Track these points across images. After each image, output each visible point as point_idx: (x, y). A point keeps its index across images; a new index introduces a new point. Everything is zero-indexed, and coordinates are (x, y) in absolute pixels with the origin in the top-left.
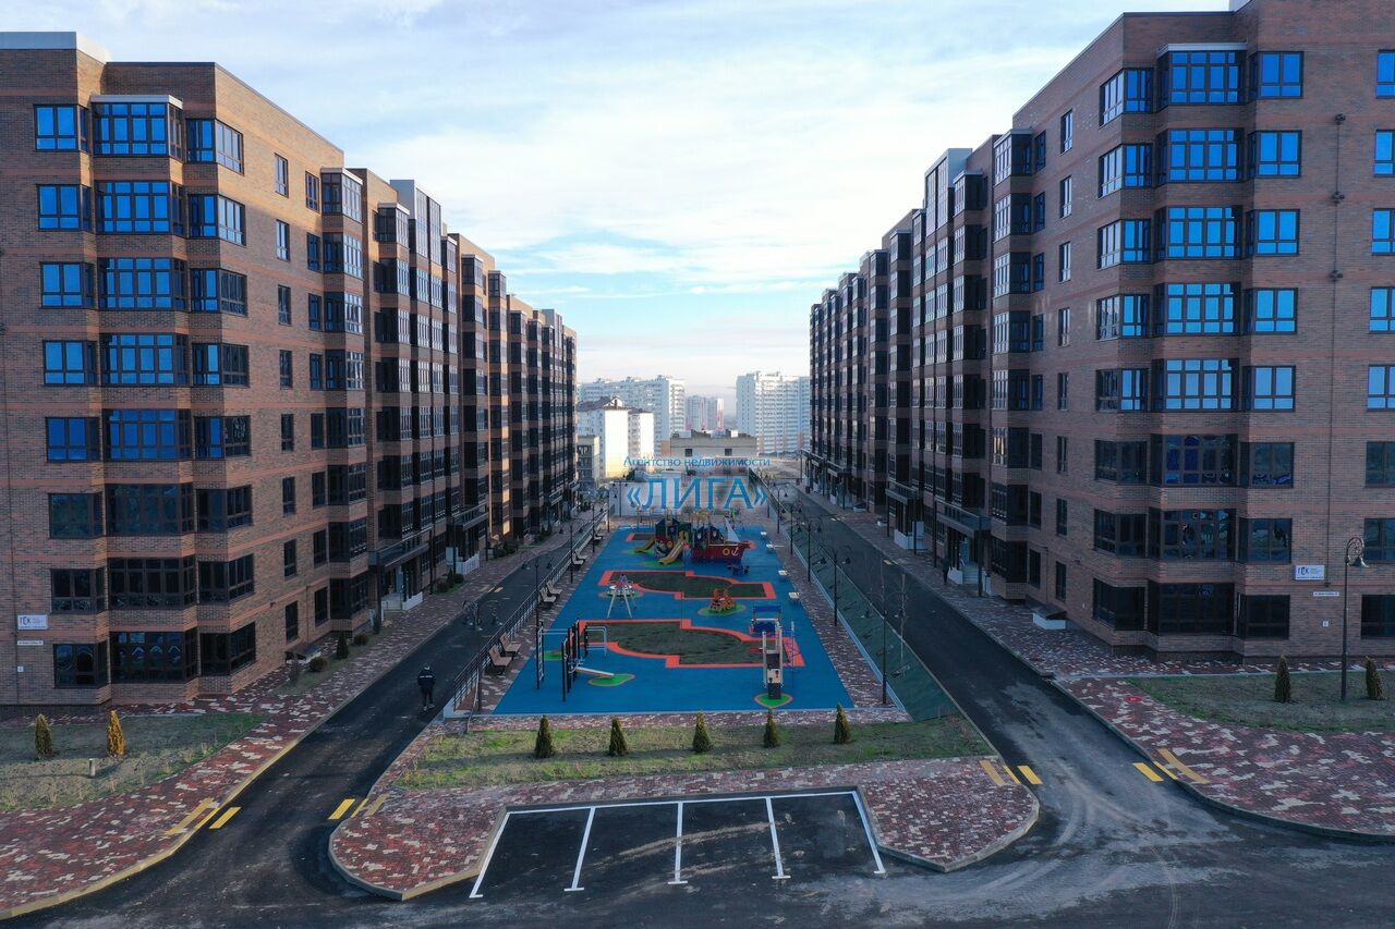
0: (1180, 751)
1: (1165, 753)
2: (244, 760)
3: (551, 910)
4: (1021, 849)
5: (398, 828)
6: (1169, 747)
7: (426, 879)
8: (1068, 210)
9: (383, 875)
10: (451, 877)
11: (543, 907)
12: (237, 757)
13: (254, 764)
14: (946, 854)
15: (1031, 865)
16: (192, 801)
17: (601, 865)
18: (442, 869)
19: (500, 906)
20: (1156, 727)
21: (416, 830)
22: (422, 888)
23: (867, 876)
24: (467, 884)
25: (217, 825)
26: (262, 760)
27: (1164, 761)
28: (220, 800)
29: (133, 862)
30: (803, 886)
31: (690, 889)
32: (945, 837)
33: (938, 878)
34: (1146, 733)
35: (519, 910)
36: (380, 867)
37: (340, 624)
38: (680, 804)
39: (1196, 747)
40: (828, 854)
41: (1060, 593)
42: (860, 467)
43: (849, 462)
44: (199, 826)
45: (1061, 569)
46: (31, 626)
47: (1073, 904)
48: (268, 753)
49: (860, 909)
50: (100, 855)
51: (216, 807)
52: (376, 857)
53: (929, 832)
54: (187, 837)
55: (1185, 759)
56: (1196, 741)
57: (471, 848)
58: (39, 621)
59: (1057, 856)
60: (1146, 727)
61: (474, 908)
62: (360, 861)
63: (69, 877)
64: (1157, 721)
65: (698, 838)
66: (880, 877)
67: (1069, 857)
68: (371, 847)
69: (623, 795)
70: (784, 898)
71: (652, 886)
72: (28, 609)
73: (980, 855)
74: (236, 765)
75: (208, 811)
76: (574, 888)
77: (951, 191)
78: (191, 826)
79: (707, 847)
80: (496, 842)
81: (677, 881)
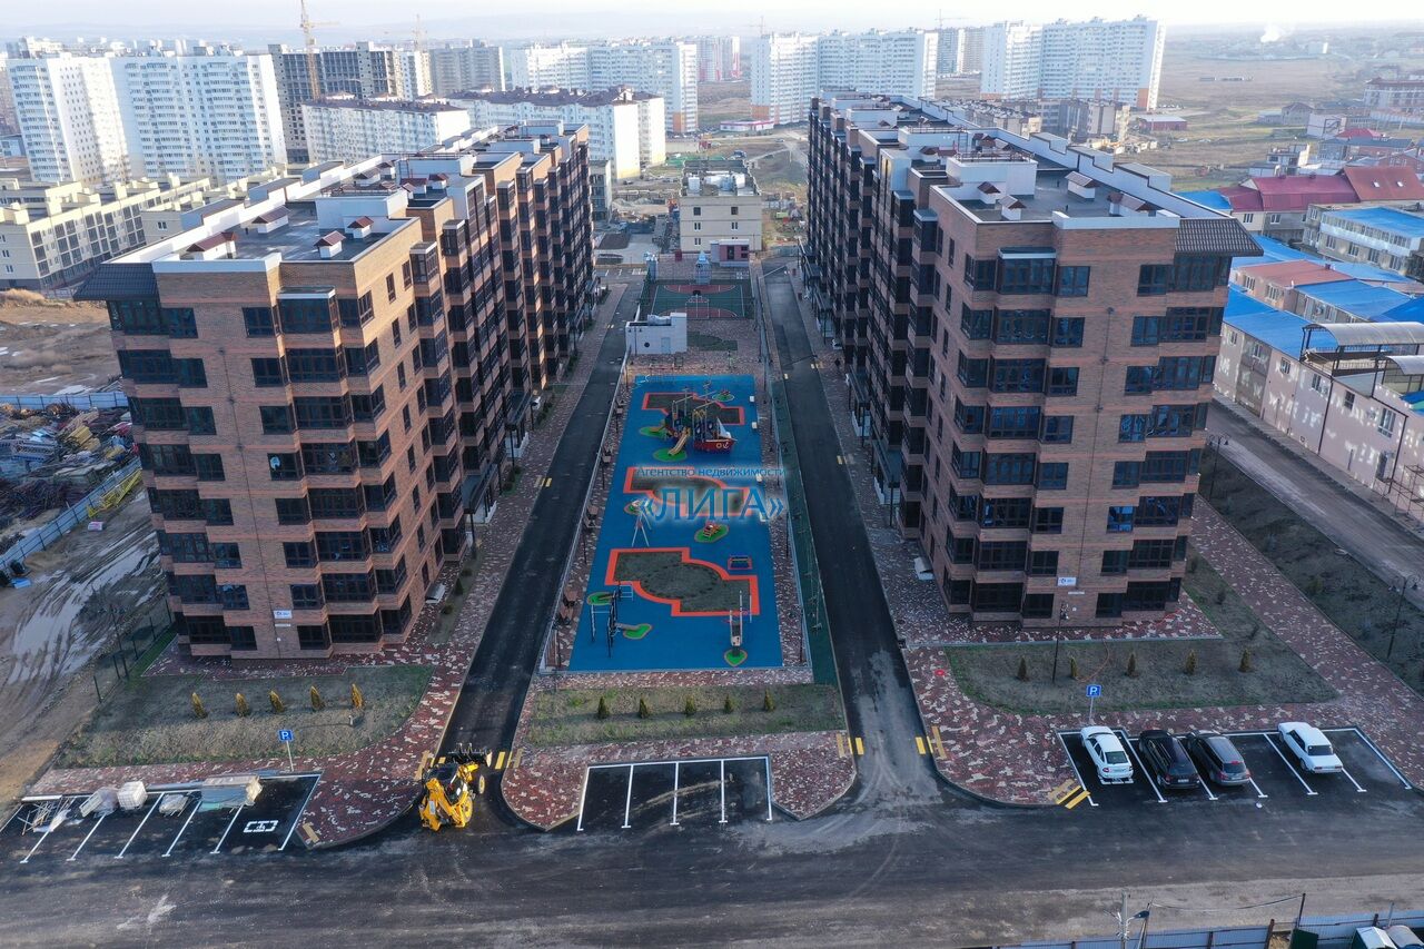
3: (616, 841)
4: (839, 806)
9: (534, 815)
11: (612, 838)
15: (841, 816)
17: (638, 810)
19: (592, 837)
21: (544, 781)
22: (554, 823)
23: (763, 822)
24: (575, 821)
30: (733, 828)
31: (681, 829)
33: (796, 824)
35: (602, 840)
40: (747, 806)
46: (283, 616)
47: (850, 844)
49: (755, 845)
58: (287, 614)
59: (853, 812)
61: (579, 838)
66: (768, 823)
67: (860, 812)
68: (523, 794)
70: (723, 836)
72: (279, 607)
73: (817, 811)
81: (674, 823)
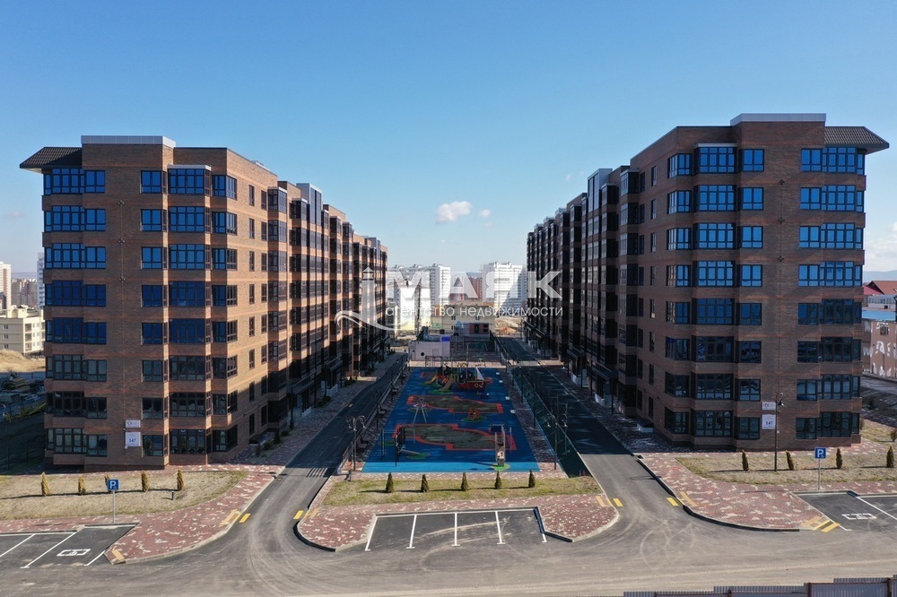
0: (689, 493)
1: (682, 493)
2: (246, 493)
5: (328, 522)
6: (685, 491)
7: (345, 543)
8: (654, 216)
10: (355, 542)
12: (241, 491)
13: (251, 495)
14: (574, 534)
16: (228, 510)
18: (351, 539)
20: (683, 482)
25: (243, 521)
26: (254, 493)
27: (681, 497)
28: (240, 510)
29: (211, 536)
32: (574, 528)
34: (677, 484)
36: (323, 538)
37: (273, 425)
38: (456, 514)
39: (698, 491)
41: (651, 414)
42: (554, 334)
43: (548, 330)
44: (234, 522)
45: (651, 400)
48: (256, 490)
50: (194, 533)
51: (240, 514)
52: (320, 534)
53: (567, 526)
54: (230, 526)
55: (690, 496)
56: (699, 488)
57: (364, 531)
60: (678, 482)
62: (313, 536)
63: (184, 541)
64: (684, 479)
65: (464, 528)
69: (429, 510)
71: (445, 547)
74: (242, 495)
75: (236, 515)
76: (411, 547)
77: (601, 191)
78: (231, 521)
79: (469, 531)
80: (373, 529)
